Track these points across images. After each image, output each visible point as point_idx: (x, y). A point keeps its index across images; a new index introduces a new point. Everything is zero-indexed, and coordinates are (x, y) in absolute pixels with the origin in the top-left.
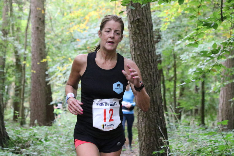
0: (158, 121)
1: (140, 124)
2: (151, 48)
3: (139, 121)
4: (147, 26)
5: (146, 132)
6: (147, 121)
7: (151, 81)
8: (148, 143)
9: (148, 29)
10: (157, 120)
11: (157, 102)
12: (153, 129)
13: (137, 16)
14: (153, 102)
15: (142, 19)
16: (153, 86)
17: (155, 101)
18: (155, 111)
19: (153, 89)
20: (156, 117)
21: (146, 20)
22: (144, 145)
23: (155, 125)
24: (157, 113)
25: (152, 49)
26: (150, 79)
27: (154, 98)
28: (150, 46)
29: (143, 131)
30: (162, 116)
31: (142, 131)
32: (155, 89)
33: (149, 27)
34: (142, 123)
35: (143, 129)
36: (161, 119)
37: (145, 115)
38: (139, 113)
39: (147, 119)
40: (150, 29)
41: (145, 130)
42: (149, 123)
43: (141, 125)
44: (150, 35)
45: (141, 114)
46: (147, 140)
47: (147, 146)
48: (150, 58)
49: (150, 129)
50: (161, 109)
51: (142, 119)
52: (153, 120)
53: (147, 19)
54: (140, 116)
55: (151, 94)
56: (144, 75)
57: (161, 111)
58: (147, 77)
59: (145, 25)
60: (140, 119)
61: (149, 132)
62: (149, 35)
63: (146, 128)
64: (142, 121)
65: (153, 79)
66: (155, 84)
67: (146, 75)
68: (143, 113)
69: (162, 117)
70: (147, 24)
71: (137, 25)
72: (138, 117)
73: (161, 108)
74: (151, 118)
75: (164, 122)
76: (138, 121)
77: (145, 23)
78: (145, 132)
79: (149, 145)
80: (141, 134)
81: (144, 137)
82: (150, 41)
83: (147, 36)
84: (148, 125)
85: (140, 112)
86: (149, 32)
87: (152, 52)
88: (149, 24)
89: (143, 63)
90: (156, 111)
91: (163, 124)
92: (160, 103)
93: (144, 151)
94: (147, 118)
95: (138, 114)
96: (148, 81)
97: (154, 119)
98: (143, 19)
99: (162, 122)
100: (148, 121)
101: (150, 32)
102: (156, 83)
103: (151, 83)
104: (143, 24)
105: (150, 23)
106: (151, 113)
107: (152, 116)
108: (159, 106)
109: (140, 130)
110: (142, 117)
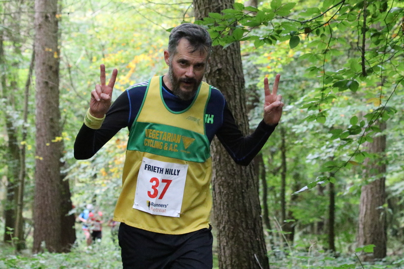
0: (254, 245)
1: (222, 251)
2: (242, 120)
3: (222, 245)
4: (234, 81)
5: (233, 264)
6: (234, 245)
7: (242, 176)
9: (236, 86)
10: (251, 242)
11: (251, 212)
12: (245, 259)
13: (217, 65)
14: (246, 212)
15: (225, 69)
16: (245, 185)
17: (248, 210)
18: (248, 229)
19: (245, 190)
20: (251, 238)
21: (232, 72)
23: (248, 252)
24: (252, 232)
25: (244, 122)
26: (239, 172)
27: (247, 205)
28: (240, 116)
29: (228, 262)
30: (260, 236)
31: (225, 262)
32: (249, 189)
33: (237, 83)
34: (226, 248)
35: (228, 259)
36: (258, 241)
37: (231, 235)
38: (221, 232)
39: (235, 242)
40: (240, 86)
41: (231, 261)
42: (238, 248)
43: (225, 252)
44: (240, 97)
45: (224, 233)
49: (239, 260)
50: (259, 225)
51: (225, 241)
52: (245, 244)
53: (234, 69)
54: (222, 236)
55: (241, 198)
56: (228, 165)
57: (258, 228)
58: (234, 170)
59: (232, 79)
60: (223, 242)
61: (238, 265)
62: (238, 97)
63: (233, 256)
64: (225, 244)
65: (245, 172)
66: (247, 182)
67: (233, 166)
68: (228, 232)
69: (261, 239)
70: (234, 78)
71: (217, 79)
72: (220, 239)
73: (259, 222)
74: (242, 240)
75: (264, 247)
76: (220, 245)
77: (231, 77)
78: (231, 264)
82: (240, 107)
83: (236, 98)
84: (235, 252)
85: (222, 230)
86: (237, 92)
87: (244, 127)
88: (238, 78)
90: (250, 227)
91: (262, 251)
92: (256, 215)
94: (234, 240)
95: (218, 233)
96: (236, 177)
97: (247, 242)
98: (227, 69)
99: (261, 247)
100: (236, 245)
101: (240, 91)
102: (251, 180)
103: (242, 179)
104: (228, 78)
105: (239, 75)
106: (241, 232)
107: (244, 237)
108: (255, 219)
109: (222, 260)
110: (226, 239)
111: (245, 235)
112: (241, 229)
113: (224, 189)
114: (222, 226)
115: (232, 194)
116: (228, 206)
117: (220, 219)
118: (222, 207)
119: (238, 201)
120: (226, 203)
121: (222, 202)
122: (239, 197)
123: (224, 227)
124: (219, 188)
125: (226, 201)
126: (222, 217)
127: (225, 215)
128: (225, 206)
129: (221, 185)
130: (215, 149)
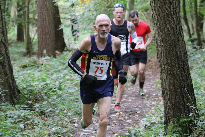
0: (184, 77)
1: (164, 82)
3: (163, 78)
5: (171, 90)
7: (174, 35)
8: (173, 102)
10: (182, 76)
11: (181, 57)
12: (178, 87)
14: (178, 57)
16: (177, 40)
18: (180, 68)
19: (177, 44)
20: (181, 73)
22: (169, 104)
23: (180, 83)
24: (182, 70)
26: (173, 32)
27: (178, 53)
29: (168, 89)
31: (166, 89)
32: (179, 43)
34: (166, 80)
35: (167, 87)
37: (169, 72)
38: (162, 70)
39: (172, 77)
41: (170, 88)
42: (173, 80)
43: (165, 83)
45: (164, 71)
46: (172, 99)
47: (172, 105)
48: (172, 10)
49: (175, 88)
50: (186, 65)
52: (178, 77)
55: (174, 49)
56: (166, 28)
57: (186, 67)
58: (169, 31)
61: (174, 91)
63: (171, 86)
64: (165, 78)
65: (176, 32)
67: (168, 29)
72: (162, 75)
73: (186, 63)
74: (176, 75)
79: (174, 104)
80: (165, 92)
81: (169, 95)
84: (172, 83)
89: (164, 15)
92: (184, 58)
93: (169, 111)
94: (171, 75)
96: (170, 35)
99: (188, 79)
102: (180, 37)
103: (174, 37)
106: (175, 70)
107: (177, 73)
108: (184, 61)
109: (164, 88)
110: (166, 75)
111: (178, 72)
112: (175, 68)
113: (163, 44)
114: (163, 67)
115: (169, 46)
116: (166, 54)
117: (161, 62)
118: (162, 55)
119: (173, 51)
120: (165, 52)
121: (162, 51)
122: (173, 48)
123: (164, 68)
124: (160, 43)
125: (165, 51)
126: (163, 61)
127: (165, 60)
128: (165, 54)
129: (161, 41)
130: (157, 18)
